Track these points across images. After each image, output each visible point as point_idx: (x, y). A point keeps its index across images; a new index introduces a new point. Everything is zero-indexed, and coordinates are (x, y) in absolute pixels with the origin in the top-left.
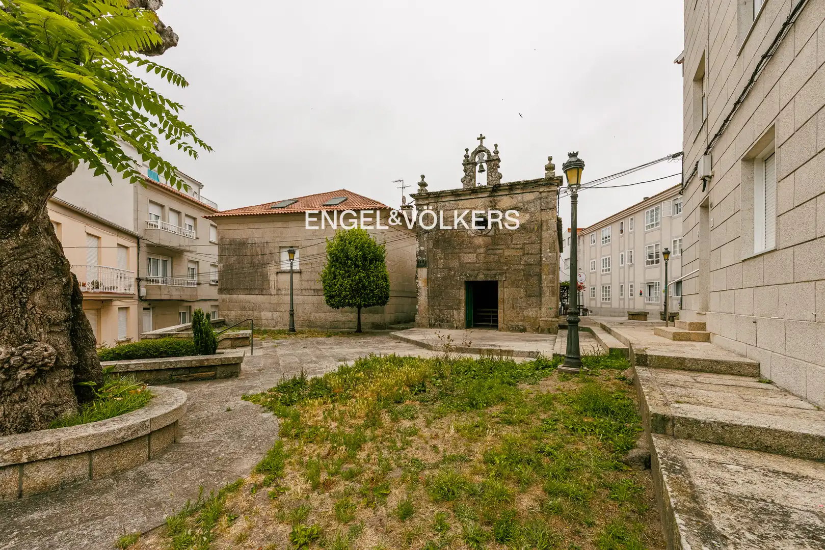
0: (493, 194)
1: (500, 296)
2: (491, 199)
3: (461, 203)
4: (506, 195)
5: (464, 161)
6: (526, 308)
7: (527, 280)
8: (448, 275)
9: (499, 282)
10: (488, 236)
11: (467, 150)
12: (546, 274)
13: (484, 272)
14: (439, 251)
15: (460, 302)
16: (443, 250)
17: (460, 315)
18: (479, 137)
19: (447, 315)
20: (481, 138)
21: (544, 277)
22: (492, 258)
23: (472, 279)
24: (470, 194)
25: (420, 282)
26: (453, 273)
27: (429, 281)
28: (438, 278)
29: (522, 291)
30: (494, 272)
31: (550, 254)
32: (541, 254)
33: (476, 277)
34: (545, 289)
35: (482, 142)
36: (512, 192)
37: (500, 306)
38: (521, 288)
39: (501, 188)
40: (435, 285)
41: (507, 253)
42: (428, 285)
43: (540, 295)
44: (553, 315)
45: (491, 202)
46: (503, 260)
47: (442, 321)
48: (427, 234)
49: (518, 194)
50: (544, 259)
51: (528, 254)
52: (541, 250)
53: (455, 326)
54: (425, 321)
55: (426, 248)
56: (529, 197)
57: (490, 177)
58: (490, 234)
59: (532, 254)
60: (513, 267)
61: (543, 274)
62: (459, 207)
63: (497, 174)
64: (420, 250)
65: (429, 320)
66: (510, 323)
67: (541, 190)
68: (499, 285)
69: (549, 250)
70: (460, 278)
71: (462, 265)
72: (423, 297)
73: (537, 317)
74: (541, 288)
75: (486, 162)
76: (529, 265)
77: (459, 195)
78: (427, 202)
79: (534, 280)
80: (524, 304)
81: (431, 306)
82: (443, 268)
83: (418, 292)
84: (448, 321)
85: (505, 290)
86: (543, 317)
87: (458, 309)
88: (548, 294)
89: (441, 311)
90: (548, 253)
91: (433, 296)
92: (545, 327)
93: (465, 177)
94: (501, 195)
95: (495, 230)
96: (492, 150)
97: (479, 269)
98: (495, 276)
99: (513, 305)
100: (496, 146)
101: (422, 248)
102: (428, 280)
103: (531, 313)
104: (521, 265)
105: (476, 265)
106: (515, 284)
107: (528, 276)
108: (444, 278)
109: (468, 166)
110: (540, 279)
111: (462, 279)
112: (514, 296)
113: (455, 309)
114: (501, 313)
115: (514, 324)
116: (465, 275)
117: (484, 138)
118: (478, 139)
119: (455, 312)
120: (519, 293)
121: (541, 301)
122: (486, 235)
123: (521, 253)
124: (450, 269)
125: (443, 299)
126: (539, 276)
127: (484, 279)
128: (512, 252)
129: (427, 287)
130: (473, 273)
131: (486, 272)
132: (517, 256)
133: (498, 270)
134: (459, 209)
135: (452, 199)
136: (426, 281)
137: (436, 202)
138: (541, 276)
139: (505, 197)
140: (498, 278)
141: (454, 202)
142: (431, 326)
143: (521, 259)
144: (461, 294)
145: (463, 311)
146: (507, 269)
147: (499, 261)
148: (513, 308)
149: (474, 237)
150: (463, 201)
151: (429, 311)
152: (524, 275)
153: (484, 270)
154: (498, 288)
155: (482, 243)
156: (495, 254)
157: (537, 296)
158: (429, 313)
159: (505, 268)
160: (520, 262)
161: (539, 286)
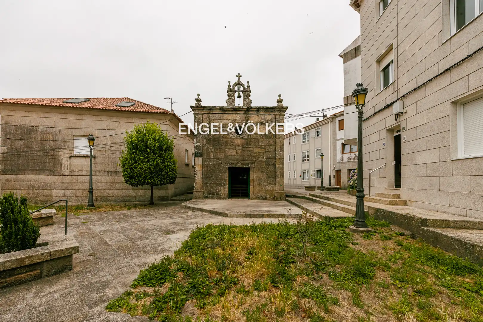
0: (247, 113)
1: (251, 177)
2: (245, 115)
3: (226, 116)
5: (228, 89)
6: (267, 185)
7: (268, 168)
8: (217, 163)
9: (250, 169)
11: (229, 82)
14: (211, 147)
15: (225, 182)
16: (214, 146)
17: (225, 189)
18: (238, 74)
19: (216, 190)
21: (277, 166)
22: (246, 153)
23: (233, 166)
24: (232, 111)
25: (197, 167)
26: (220, 162)
27: (203, 167)
28: (210, 165)
29: (265, 174)
30: (247, 162)
31: (280, 153)
32: (276, 152)
33: (236, 165)
34: (278, 173)
35: (239, 79)
36: (258, 113)
37: (251, 184)
38: (264, 172)
39: (252, 109)
40: (208, 169)
41: (256, 150)
42: (202, 169)
45: (245, 117)
46: (253, 155)
47: (213, 193)
49: (262, 114)
50: (277, 155)
51: (268, 152)
52: (275, 150)
53: (222, 197)
54: (201, 194)
55: (201, 144)
56: (268, 117)
57: (245, 102)
58: (244, 138)
59: (270, 152)
60: (260, 159)
61: (277, 164)
63: (249, 100)
64: (197, 145)
65: (204, 194)
66: (258, 194)
67: (276, 114)
68: (251, 171)
69: (280, 150)
70: (225, 166)
71: (227, 157)
72: (199, 178)
73: (272, 190)
75: (242, 91)
76: (268, 158)
77: (224, 111)
78: (202, 113)
79: (272, 168)
80: (266, 183)
82: (213, 158)
83: (195, 174)
84: (217, 194)
85: (254, 174)
86: (277, 190)
87: (224, 186)
88: (279, 176)
89: (212, 187)
91: (207, 176)
92: (278, 196)
93: (229, 99)
94: (252, 114)
97: (238, 160)
98: (248, 165)
99: (259, 183)
102: (203, 166)
103: (270, 188)
105: (236, 157)
106: (260, 170)
107: (268, 165)
108: (214, 165)
109: (230, 93)
110: (275, 168)
111: (227, 166)
112: (260, 177)
113: (222, 186)
114: (252, 188)
115: (260, 195)
116: (229, 163)
117: (241, 76)
118: (237, 76)
119: (222, 188)
120: (263, 176)
121: (275, 182)
122: (242, 138)
123: (264, 151)
124: (219, 159)
125: (213, 179)
126: (275, 165)
127: (241, 166)
128: (259, 150)
129: (202, 171)
130: (233, 162)
131: (242, 162)
132: (262, 153)
133: (250, 161)
134: (224, 119)
135: (220, 113)
136: (201, 166)
137: (209, 113)
138: (275, 166)
139: (254, 115)
140: (250, 166)
141: (221, 115)
142: (206, 197)
143: (264, 155)
144: (226, 176)
145: (228, 187)
146: (256, 161)
147: (251, 156)
148: (259, 185)
149: (235, 139)
150: (227, 115)
151: (203, 187)
152: (266, 164)
153: (241, 160)
154: (250, 172)
155: (240, 143)
156: (248, 151)
157: (273, 178)
158: (203, 189)
159: (254, 160)
160: (263, 157)
161: (274, 172)
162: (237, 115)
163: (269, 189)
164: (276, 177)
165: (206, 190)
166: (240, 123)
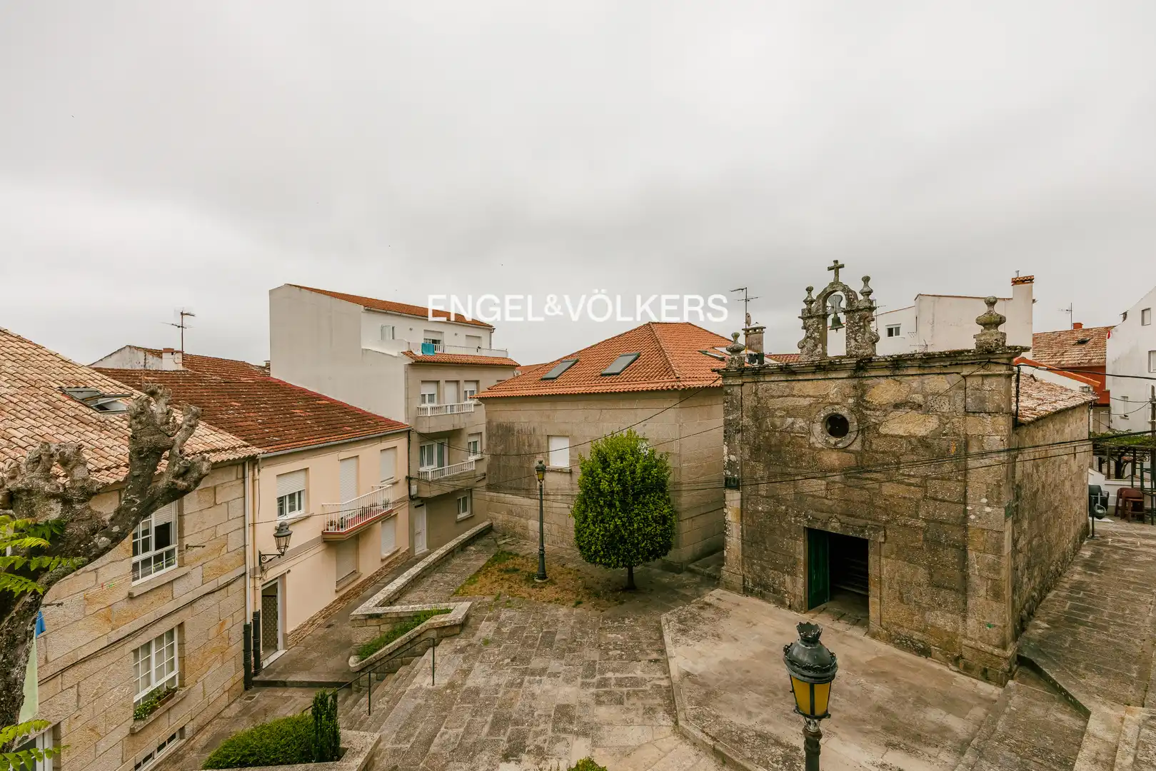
0: (859, 374)
1: (873, 571)
2: (855, 382)
3: (798, 385)
4: (887, 376)
5: (803, 311)
6: (931, 608)
7: (934, 552)
8: (776, 511)
9: (870, 544)
10: (849, 452)
11: (809, 290)
12: (976, 549)
13: (838, 516)
14: (761, 466)
15: (795, 563)
16: (768, 465)
17: (797, 585)
18: (832, 264)
19: (773, 579)
20: (837, 267)
21: (972, 555)
22: (856, 495)
23: (817, 526)
24: (814, 373)
25: (729, 512)
26: (784, 508)
27: (744, 514)
28: (758, 511)
29: (922, 571)
30: (862, 522)
31: (988, 509)
32: (966, 504)
33: (825, 524)
34: (975, 579)
35: (837, 274)
36: (897, 372)
37: (873, 591)
38: (919, 564)
39: (874, 364)
40: (753, 522)
41: (888, 489)
42: (741, 521)
43: (963, 589)
44: (996, 641)
45: (855, 387)
46: (879, 502)
47: (766, 587)
48: (740, 435)
49: (912, 375)
50: (972, 517)
51: (935, 499)
52: (965, 497)
53: (788, 603)
54: (737, 581)
55: (739, 459)
56: (938, 383)
57: (853, 343)
58: (851, 448)
59: (943, 501)
60: (902, 520)
61: (970, 547)
62: (795, 392)
63: (867, 335)
64: (729, 460)
65: (744, 581)
66: (895, 627)
67: (965, 373)
68: (871, 550)
69: (985, 500)
70: (795, 521)
71: (800, 496)
72: (735, 540)
73: (955, 634)
74: (965, 578)
75: (846, 312)
76: (933, 521)
77: (794, 373)
78: (739, 381)
79: (950, 556)
80: (926, 600)
81: (746, 558)
82: (767, 497)
83: (726, 529)
84: (775, 591)
85: (884, 561)
86: (972, 639)
87: (793, 574)
88: (982, 592)
89: (763, 569)
90: (982, 505)
91: (752, 540)
92: (976, 662)
93: (805, 340)
94: (876, 377)
95: (863, 442)
96: (857, 287)
97: (831, 511)
98: (863, 531)
99: (901, 594)
100: (866, 280)
101: (733, 458)
102: (742, 512)
103: (943, 620)
104: (918, 518)
105: (826, 501)
106: (905, 554)
107: (934, 544)
108: (770, 515)
109: (811, 321)
110: (964, 557)
111: (800, 522)
112: (903, 576)
113: (788, 573)
114: (875, 603)
115: (904, 632)
116: (806, 516)
117: (842, 266)
118: (830, 269)
119: (788, 578)
120: (914, 574)
121: (966, 604)
122: (844, 449)
123: (919, 496)
124: (778, 500)
125: (766, 550)
126: (963, 551)
127: (840, 531)
128: (900, 490)
129: (742, 525)
130: (819, 515)
131: (844, 519)
132: (910, 499)
133: (870, 519)
134: (794, 396)
135: (782, 378)
136: (739, 513)
137: (755, 382)
138: (965, 551)
139: (883, 381)
140: (870, 535)
141: (786, 384)
142: (747, 591)
143: (917, 506)
144: (800, 549)
145: (802, 580)
146: (887, 522)
147: (871, 503)
148: (902, 600)
149: (822, 449)
150: (801, 383)
151: (743, 564)
152: (926, 540)
153: (841, 514)
154: (870, 555)
155: (837, 463)
156: (862, 488)
157: (957, 591)
158: (743, 569)
159: (884, 518)
160: (917, 513)
161: (961, 570)
162: (827, 382)
163: (941, 622)
164: (966, 589)
165: (749, 572)
166: (837, 404)
